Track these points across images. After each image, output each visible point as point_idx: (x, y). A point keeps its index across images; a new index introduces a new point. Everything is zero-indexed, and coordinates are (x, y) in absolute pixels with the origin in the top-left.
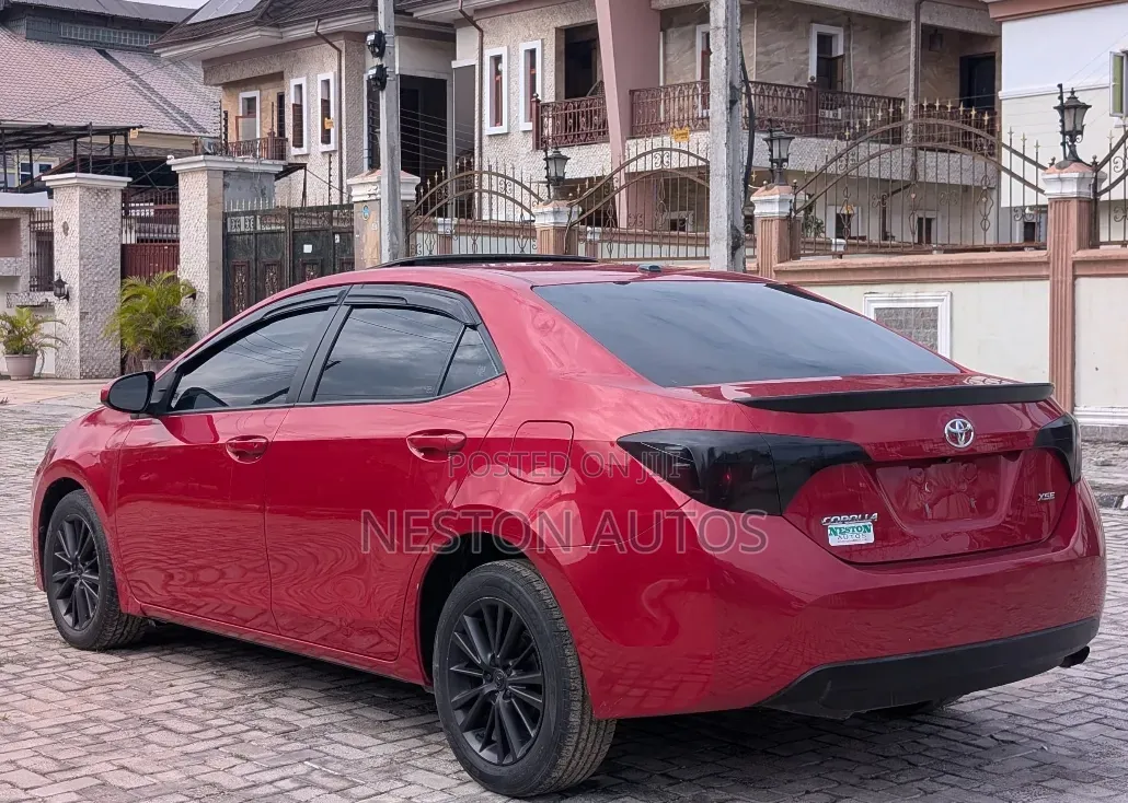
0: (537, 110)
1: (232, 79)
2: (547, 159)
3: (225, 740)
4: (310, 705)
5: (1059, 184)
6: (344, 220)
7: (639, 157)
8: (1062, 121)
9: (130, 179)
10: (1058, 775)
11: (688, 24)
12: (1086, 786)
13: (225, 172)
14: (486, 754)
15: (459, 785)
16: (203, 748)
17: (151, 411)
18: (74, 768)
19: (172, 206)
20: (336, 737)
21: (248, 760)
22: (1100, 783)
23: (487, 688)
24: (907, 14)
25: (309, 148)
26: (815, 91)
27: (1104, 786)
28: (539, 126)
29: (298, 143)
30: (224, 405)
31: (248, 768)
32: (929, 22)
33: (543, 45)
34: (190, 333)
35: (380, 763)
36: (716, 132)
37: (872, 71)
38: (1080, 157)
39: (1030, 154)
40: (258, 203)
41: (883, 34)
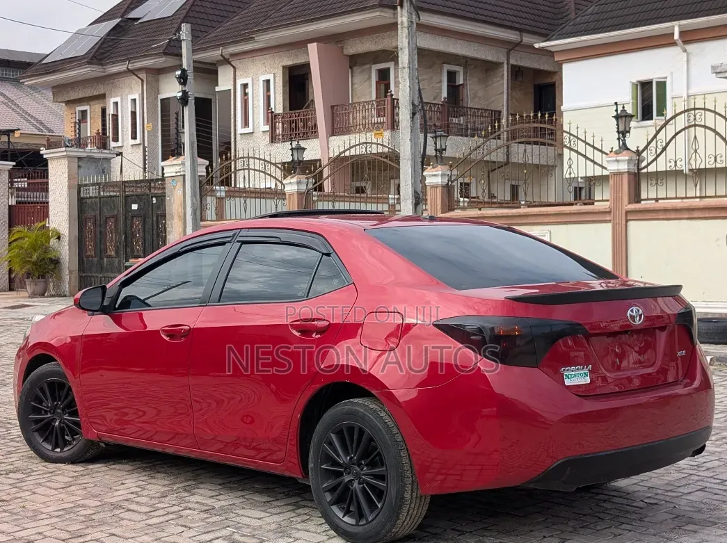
0: (271, 118)
1: (72, 98)
2: (292, 149)
3: (171, 516)
4: (217, 494)
5: (617, 163)
6: (159, 189)
7: (351, 147)
8: (618, 125)
9: (14, 163)
10: (689, 522)
11: (363, 64)
12: (709, 528)
13: (80, 159)
14: (346, 519)
15: (328, 539)
16: (158, 521)
17: (104, 310)
18: (81, 536)
19: (45, 180)
20: (241, 512)
21: (190, 528)
22: (716, 526)
23: (347, 478)
24: (502, 59)
25: (123, 141)
26: (446, 106)
27: (718, 528)
28: (273, 129)
29: (116, 139)
30: (150, 306)
31: (192, 532)
32: (515, 63)
33: (275, 77)
34: (56, 262)
35: (273, 527)
36: (403, 132)
37: (480, 94)
38: (629, 147)
39: (598, 145)
40: (101, 178)
41: (487, 70)
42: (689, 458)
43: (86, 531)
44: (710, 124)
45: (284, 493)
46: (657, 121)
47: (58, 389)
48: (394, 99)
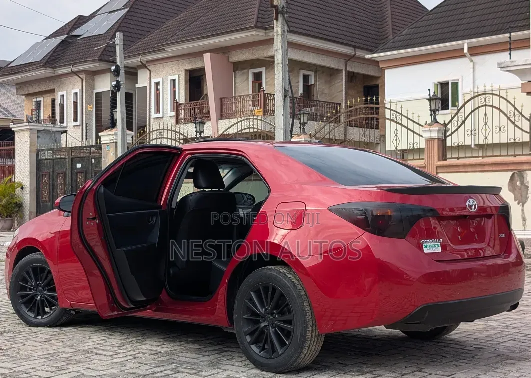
0: (176, 106)
1: (30, 92)
2: (196, 123)
3: (129, 357)
4: (161, 344)
5: (429, 132)
6: (97, 152)
8: (430, 105)
10: (507, 359)
11: (244, 69)
12: (522, 362)
13: (39, 131)
15: (249, 370)
16: (120, 360)
19: (12, 147)
20: (180, 354)
21: (145, 364)
22: (527, 360)
23: (263, 324)
24: (342, 67)
25: (67, 124)
26: (302, 99)
28: (178, 114)
29: (62, 121)
31: (147, 367)
32: (351, 70)
33: (179, 77)
34: (20, 206)
35: (206, 363)
36: (278, 109)
37: (326, 91)
38: (438, 121)
39: (416, 120)
40: (54, 145)
41: (331, 75)
42: (505, 313)
43: (68, 367)
44: (496, 104)
45: (210, 343)
46: (452, 110)
47: (40, 272)
48: (265, 94)
